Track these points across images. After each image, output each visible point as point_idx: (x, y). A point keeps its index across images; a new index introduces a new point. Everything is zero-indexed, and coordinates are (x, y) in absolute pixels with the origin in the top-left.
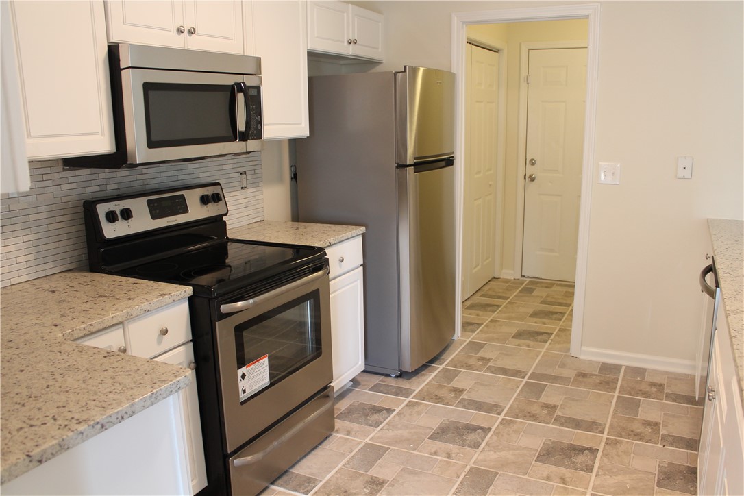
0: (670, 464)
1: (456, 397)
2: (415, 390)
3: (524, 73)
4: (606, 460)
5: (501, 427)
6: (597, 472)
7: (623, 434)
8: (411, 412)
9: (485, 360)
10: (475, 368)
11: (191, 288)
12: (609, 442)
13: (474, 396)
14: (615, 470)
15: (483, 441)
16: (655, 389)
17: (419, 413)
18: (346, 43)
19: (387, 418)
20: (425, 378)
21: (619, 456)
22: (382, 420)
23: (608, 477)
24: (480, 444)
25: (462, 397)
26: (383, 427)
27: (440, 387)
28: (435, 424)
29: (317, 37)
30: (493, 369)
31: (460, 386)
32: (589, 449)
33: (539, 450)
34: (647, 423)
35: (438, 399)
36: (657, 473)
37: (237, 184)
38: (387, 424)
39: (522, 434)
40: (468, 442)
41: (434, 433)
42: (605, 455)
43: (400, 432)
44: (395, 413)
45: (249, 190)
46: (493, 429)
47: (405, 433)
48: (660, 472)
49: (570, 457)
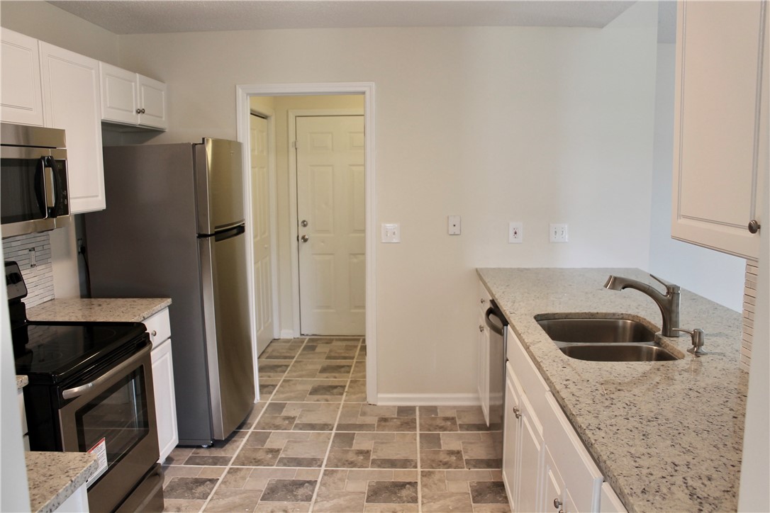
0: (478, 483)
1: (274, 457)
2: (232, 457)
3: (292, 139)
4: (426, 490)
5: (326, 477)
6: (422, 501)
7: (434, 465)
8: (236, 478)
9: (291, 419)
10: (283, 427)
11: (26, 376)
12: (424, 474)
13: (292, 454)
14: (436, 497)
15: (313, 493)
16: (449, 423)
17: (244, 478)
18: (134, 113)
19: (213, 488)
20: (238, 444)
21: (436, 484)
22: (209, 491)
23: (432, 503)
24: (311, 496)
25: (279, 457)
26: (212, 497)
27: (255, 450)
28: (263, 485)
29: (109, 107)
30: (301, 426)
31: (275, 446)
32: (409, 483)
33: (366, 492)
34: (451, 453)
35: (258, 462)
36: (470, 492)
37: (27, 261)
38: (215, 493)
39: (346, 481)
40: (300, 497)
41: (265, 494)
42: (424, 486)
43: (231, 498)
44: (219, 482)
45: (39, 268)
46: (319, 480)
47: (237, 499)
48: (472, 491)
49: (396, 493)
